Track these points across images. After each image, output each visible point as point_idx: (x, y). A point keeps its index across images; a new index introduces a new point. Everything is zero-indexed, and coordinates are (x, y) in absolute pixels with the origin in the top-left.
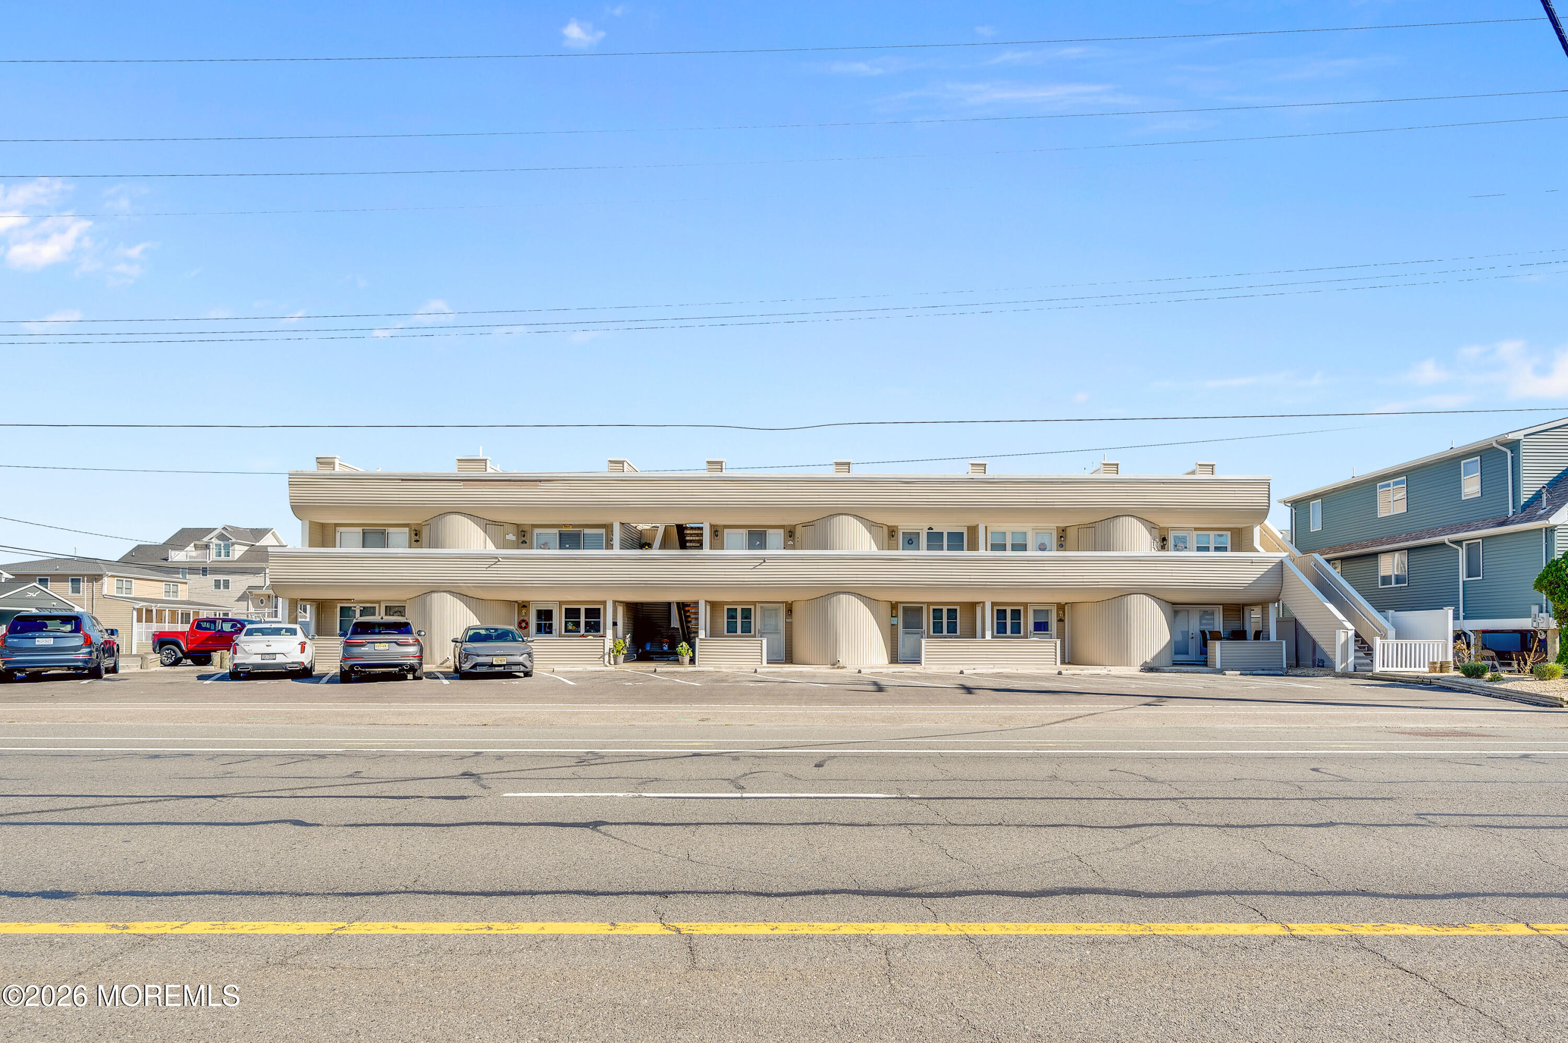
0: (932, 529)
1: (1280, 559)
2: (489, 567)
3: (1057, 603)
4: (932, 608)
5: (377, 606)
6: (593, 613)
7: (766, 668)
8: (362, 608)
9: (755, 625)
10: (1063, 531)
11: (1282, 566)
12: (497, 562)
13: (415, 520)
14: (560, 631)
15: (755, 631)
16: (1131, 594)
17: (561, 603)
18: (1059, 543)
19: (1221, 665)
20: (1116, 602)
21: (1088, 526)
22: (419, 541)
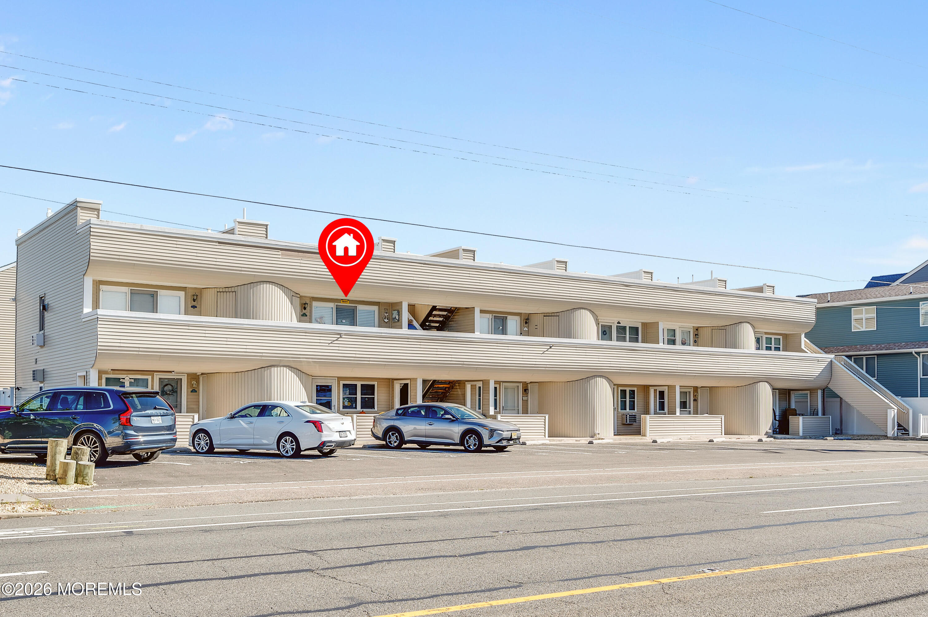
0: (620, 323)
1: (831, 359)
2: (331, 343)
3: (693, 387)
4: (620, 389)
5: (150, 378)
6: (368, 389)
7: (547, 441)
8: (133, 381)
9: (500, 403)
10: (697, 330)
11: (831, 364)
12: (339, 338)
13: (193, 284)
14: (339, 407)
15: (500, 408)
16: (760, 382)
17: (340, 379)
18: (695, 339)
19: (803, 434)
20: (751, 387)
21: (721, 328)
22: (196, 307)
